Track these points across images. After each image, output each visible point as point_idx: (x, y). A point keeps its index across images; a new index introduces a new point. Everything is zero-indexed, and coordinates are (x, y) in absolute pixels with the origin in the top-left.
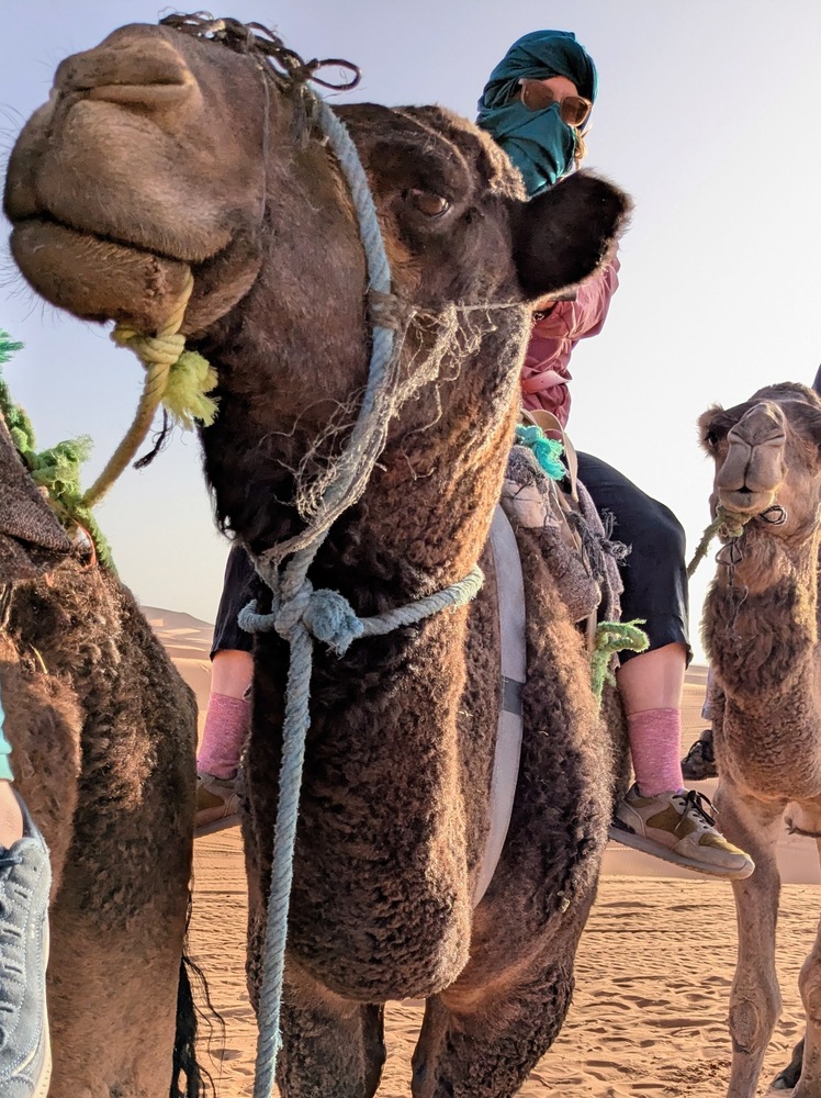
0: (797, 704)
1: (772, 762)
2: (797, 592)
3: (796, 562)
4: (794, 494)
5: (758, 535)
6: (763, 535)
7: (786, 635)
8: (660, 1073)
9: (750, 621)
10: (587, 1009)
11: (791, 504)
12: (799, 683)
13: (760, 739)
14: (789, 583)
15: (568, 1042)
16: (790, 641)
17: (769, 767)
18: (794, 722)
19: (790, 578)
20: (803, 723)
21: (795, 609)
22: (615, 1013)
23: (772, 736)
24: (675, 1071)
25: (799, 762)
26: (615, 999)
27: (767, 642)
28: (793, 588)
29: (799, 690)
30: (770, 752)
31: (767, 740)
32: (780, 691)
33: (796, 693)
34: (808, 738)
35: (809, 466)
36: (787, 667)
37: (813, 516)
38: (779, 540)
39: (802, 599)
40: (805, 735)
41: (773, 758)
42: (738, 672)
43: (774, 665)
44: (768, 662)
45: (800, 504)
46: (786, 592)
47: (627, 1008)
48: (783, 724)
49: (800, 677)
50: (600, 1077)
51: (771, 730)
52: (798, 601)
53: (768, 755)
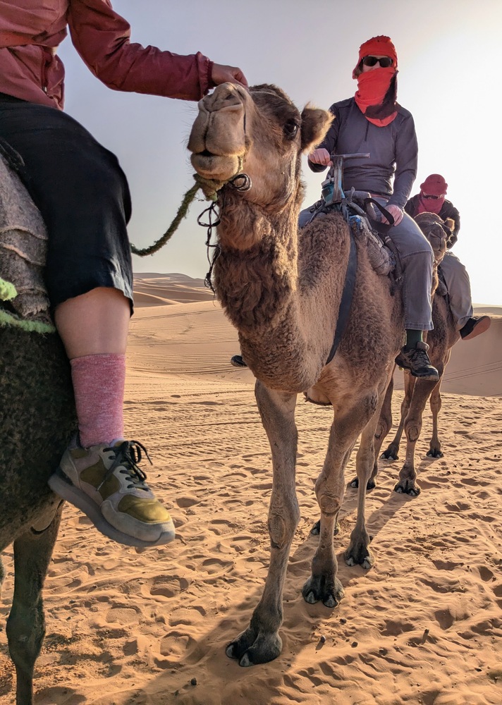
0: (286, 334)
1: (273, 373)
2: (276, 249)
3: (276, 226)
4: (264, 169)
5: (237, 203)
6: (241, 203)
7: (270, 283)
8: (251, 526)
9: (242, 272)
10: (224, 479)
11: (264, 177)
12: (287, 319)
13: (262, 357)
14: (270, 240)
15: (206, 505)
16: (274, 288)
17: (271, 376)
18: (285, 347)
19: (271, 237)
20: (291, 348)
21: (275, 263)
22: (239, 480)
23: (271, 356)
24: (259, 524)
25: (291, 374)
26: (241, 470)
27: (256, 288)
28: (273, 245)
29: (287, 324)
30: (270, 366)
31: (267, 359)
32: (272, 326)
33: (285, 326)
34: (296, 357)
35: (277, 147)
36: (274, 309)
37: (285, 189)
38: (258, 207)
39: (280, 255)
40: (293, 355)
41: (273, 370)
42: (239, 311)
43: (264, 307)
44: (259, 305)
45: (271, 178)
46: (268, 248)
47: (245, 476)
48: (277, 348)
49: (287, 314)
50: (217, 533)
51: (270, 352)
52: (277, 256)
53: (269, 368)
